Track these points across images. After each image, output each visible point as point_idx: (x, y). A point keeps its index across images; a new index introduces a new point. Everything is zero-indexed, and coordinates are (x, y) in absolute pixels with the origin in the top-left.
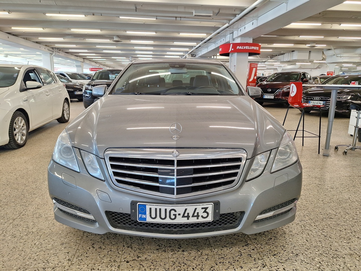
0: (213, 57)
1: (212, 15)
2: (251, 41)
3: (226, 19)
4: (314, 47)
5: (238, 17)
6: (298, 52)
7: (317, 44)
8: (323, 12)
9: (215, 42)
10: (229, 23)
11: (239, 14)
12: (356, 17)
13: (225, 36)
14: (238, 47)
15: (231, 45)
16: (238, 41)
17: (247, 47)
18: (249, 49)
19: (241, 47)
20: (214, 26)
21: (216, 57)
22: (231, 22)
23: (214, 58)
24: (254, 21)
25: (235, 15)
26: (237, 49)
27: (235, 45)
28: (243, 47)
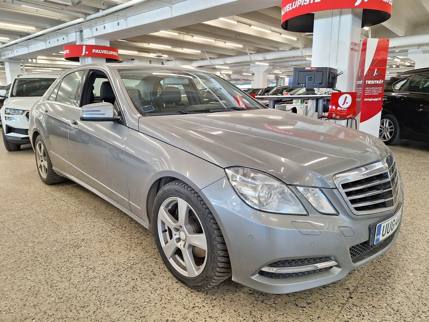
0: (30, 60)
1: (71, 4)
2: (108, 44)
3: (82, 13)
4: (161, 56)
5: (101, 13)
6: (139, 61)
7: (163, 54)
8: (198, 24)
9: (45, 40)
10: (85, 19)
11: (104, 10)
12: (211, 31)
13: (67, 34)
14: (94, 51)
15: (84, 47)
16: (92, 42)
17: (105, 52)
18: (108, 53)
19: (97, 50)
20: (58, 18)
21: (36, 61)
22: (89, 18)
23: (32, 61)
24: (122, 21)
25: (98, 10)
26: (93, 52)
27: (90, 48)
28: (101, 51)
